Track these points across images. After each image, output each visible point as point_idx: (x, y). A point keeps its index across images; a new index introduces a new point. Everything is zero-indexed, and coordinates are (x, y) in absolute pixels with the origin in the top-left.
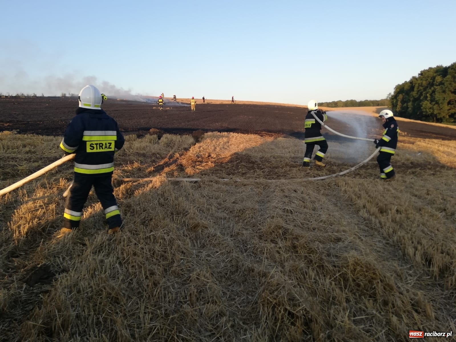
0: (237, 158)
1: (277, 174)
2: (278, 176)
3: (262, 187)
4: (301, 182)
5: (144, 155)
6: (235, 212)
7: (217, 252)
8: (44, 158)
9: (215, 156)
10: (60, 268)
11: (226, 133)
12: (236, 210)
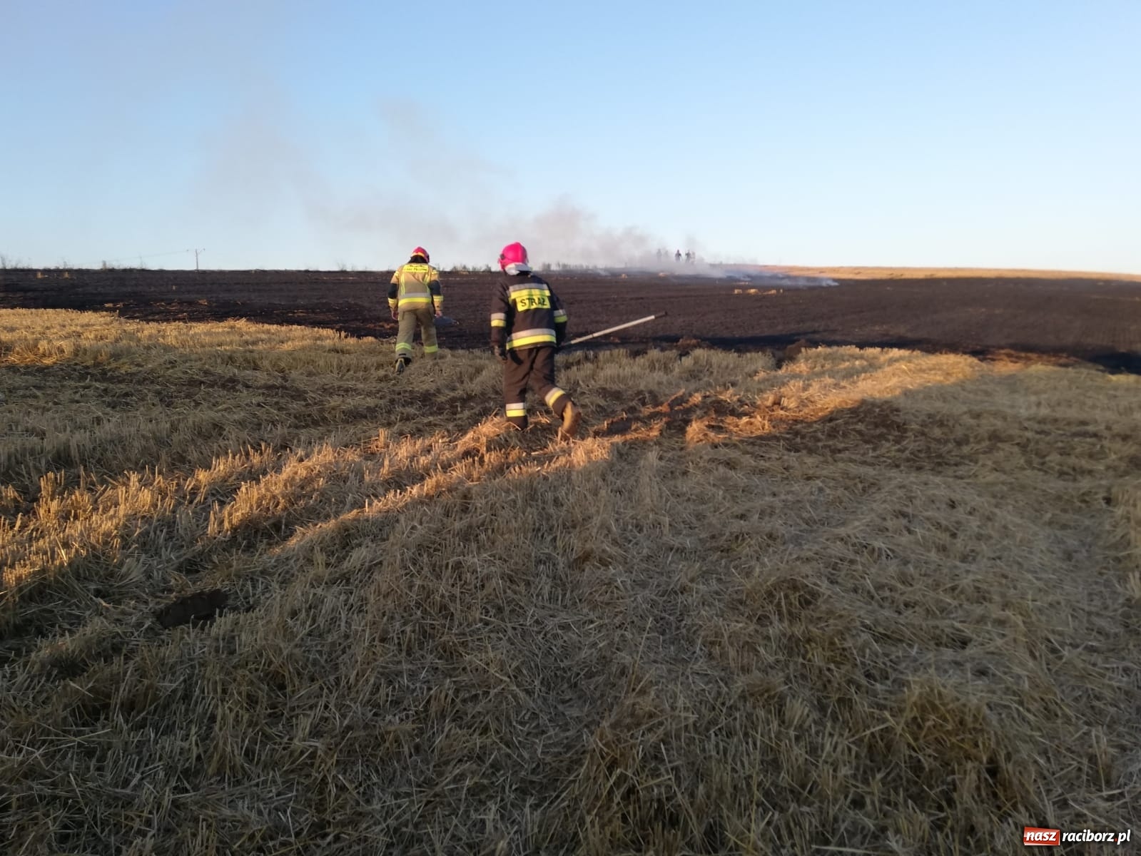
0: (852, 413)
1: (943, 458)
2: (939, 464)
3: (860, 486)
4: (993, 484)
5: (617, 396)
6: (725, 537)
7: (592, 622)
8: (405, 391)
9: (792, 405)
10: (248, 602)
11: (878, 350)
12: (727, 534)
